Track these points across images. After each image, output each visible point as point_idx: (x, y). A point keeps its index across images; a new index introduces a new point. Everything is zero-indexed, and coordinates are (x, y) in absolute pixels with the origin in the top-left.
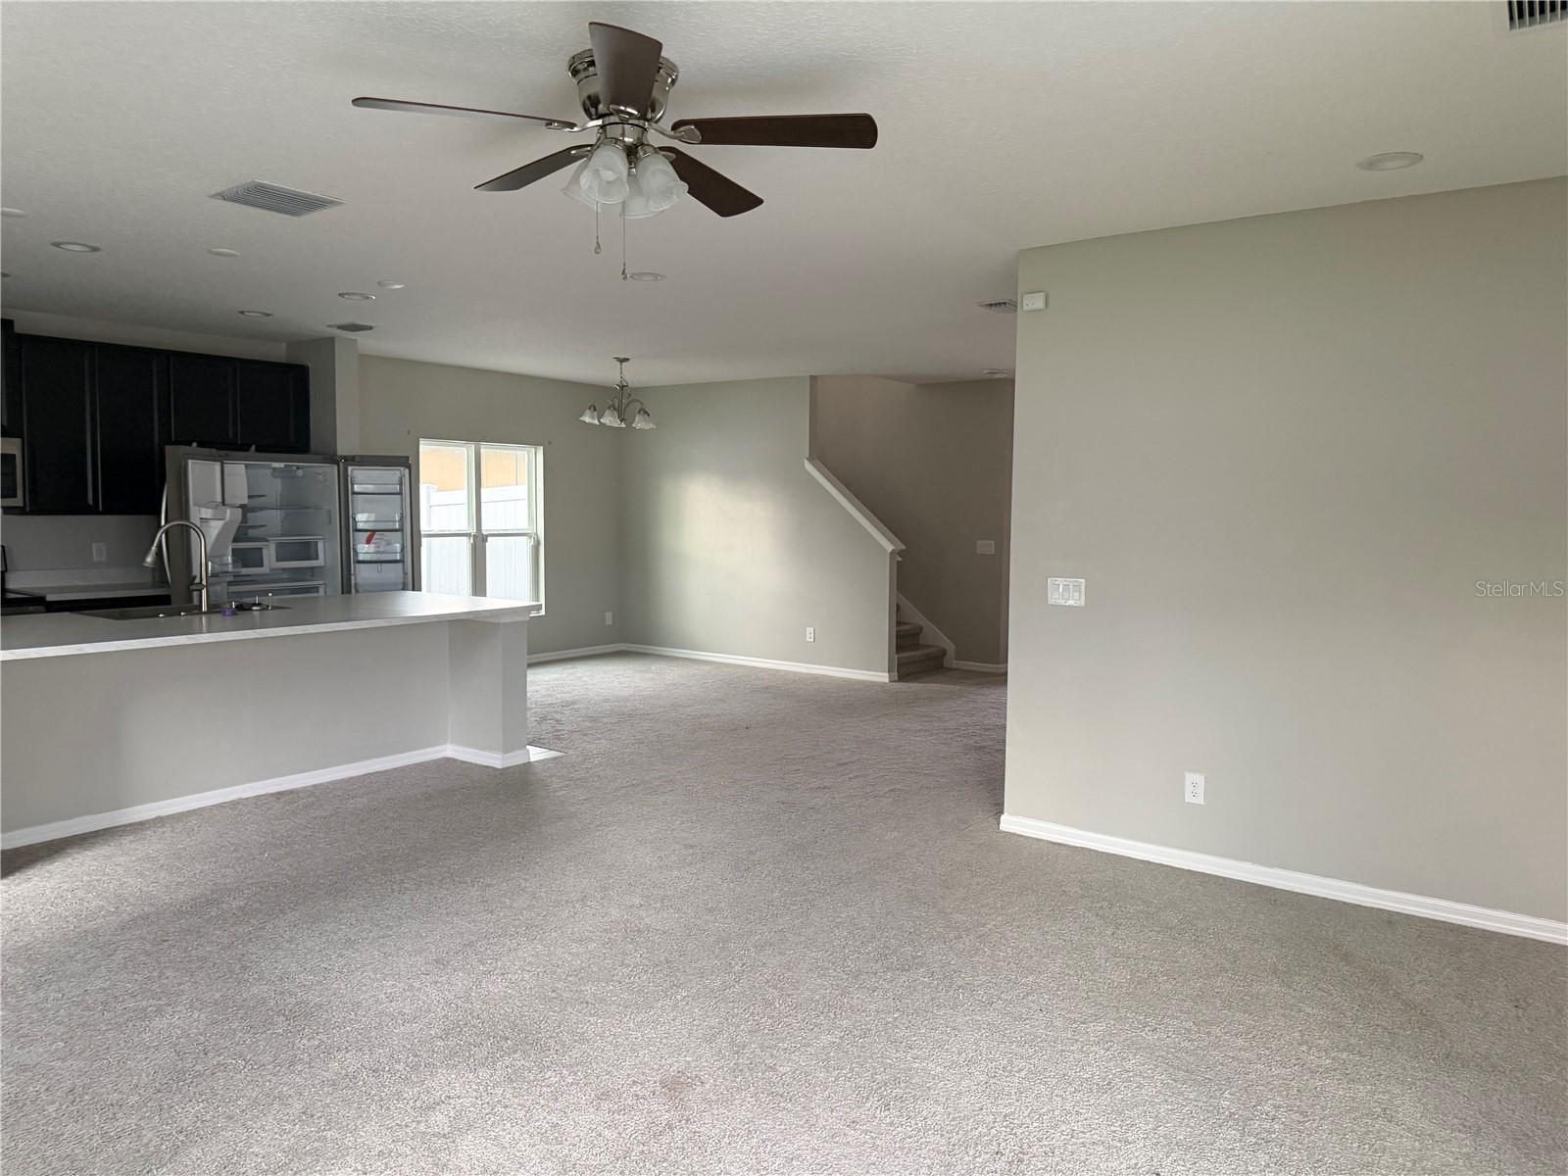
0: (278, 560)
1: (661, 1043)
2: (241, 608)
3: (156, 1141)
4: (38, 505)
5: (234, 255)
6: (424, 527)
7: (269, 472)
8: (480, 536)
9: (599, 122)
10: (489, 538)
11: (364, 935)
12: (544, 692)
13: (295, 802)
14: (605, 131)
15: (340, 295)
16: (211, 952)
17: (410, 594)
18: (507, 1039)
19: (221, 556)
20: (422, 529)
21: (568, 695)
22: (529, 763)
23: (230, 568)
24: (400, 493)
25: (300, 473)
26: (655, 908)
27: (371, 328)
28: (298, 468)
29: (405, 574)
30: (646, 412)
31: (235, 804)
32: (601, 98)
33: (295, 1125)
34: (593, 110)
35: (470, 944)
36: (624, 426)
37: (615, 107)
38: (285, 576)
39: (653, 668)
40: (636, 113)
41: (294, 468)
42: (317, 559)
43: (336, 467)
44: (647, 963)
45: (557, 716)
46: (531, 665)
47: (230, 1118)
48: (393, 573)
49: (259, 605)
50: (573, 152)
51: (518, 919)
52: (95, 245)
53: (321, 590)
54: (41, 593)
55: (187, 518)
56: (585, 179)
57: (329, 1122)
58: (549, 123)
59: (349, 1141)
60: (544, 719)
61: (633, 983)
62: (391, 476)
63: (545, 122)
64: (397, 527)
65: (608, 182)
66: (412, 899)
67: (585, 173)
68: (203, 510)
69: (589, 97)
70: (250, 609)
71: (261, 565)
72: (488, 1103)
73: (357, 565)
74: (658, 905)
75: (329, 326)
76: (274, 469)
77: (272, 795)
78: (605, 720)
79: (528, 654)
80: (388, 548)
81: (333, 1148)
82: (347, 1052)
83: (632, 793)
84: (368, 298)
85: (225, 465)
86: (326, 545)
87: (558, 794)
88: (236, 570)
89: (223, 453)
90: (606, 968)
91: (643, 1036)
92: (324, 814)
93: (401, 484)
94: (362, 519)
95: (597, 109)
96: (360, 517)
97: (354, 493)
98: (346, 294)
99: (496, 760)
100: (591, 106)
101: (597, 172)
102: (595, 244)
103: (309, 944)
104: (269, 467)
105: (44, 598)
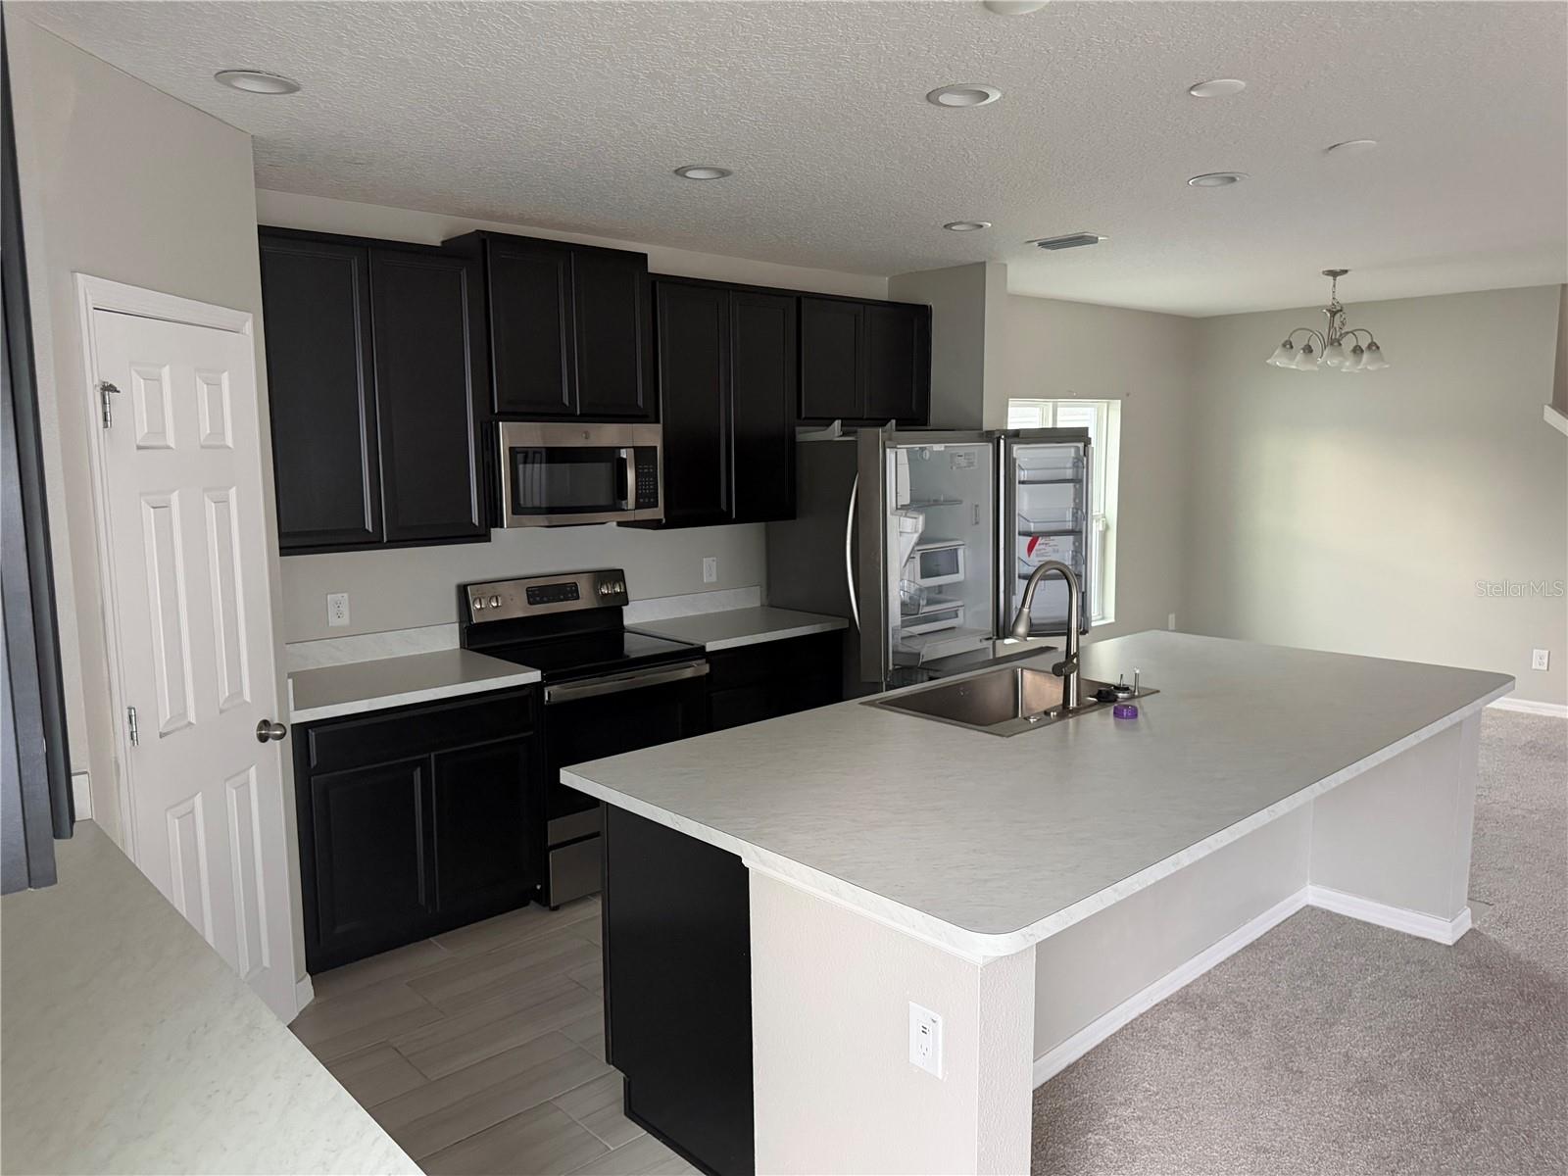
0: (922, 577)
24: (1075, 480)
42: (958, 572)
53: (961, 613)
64: (1069, 527)
85: (898, 453)
93: (1077, 467)
97: (1016, 481)
105: (704, 647)
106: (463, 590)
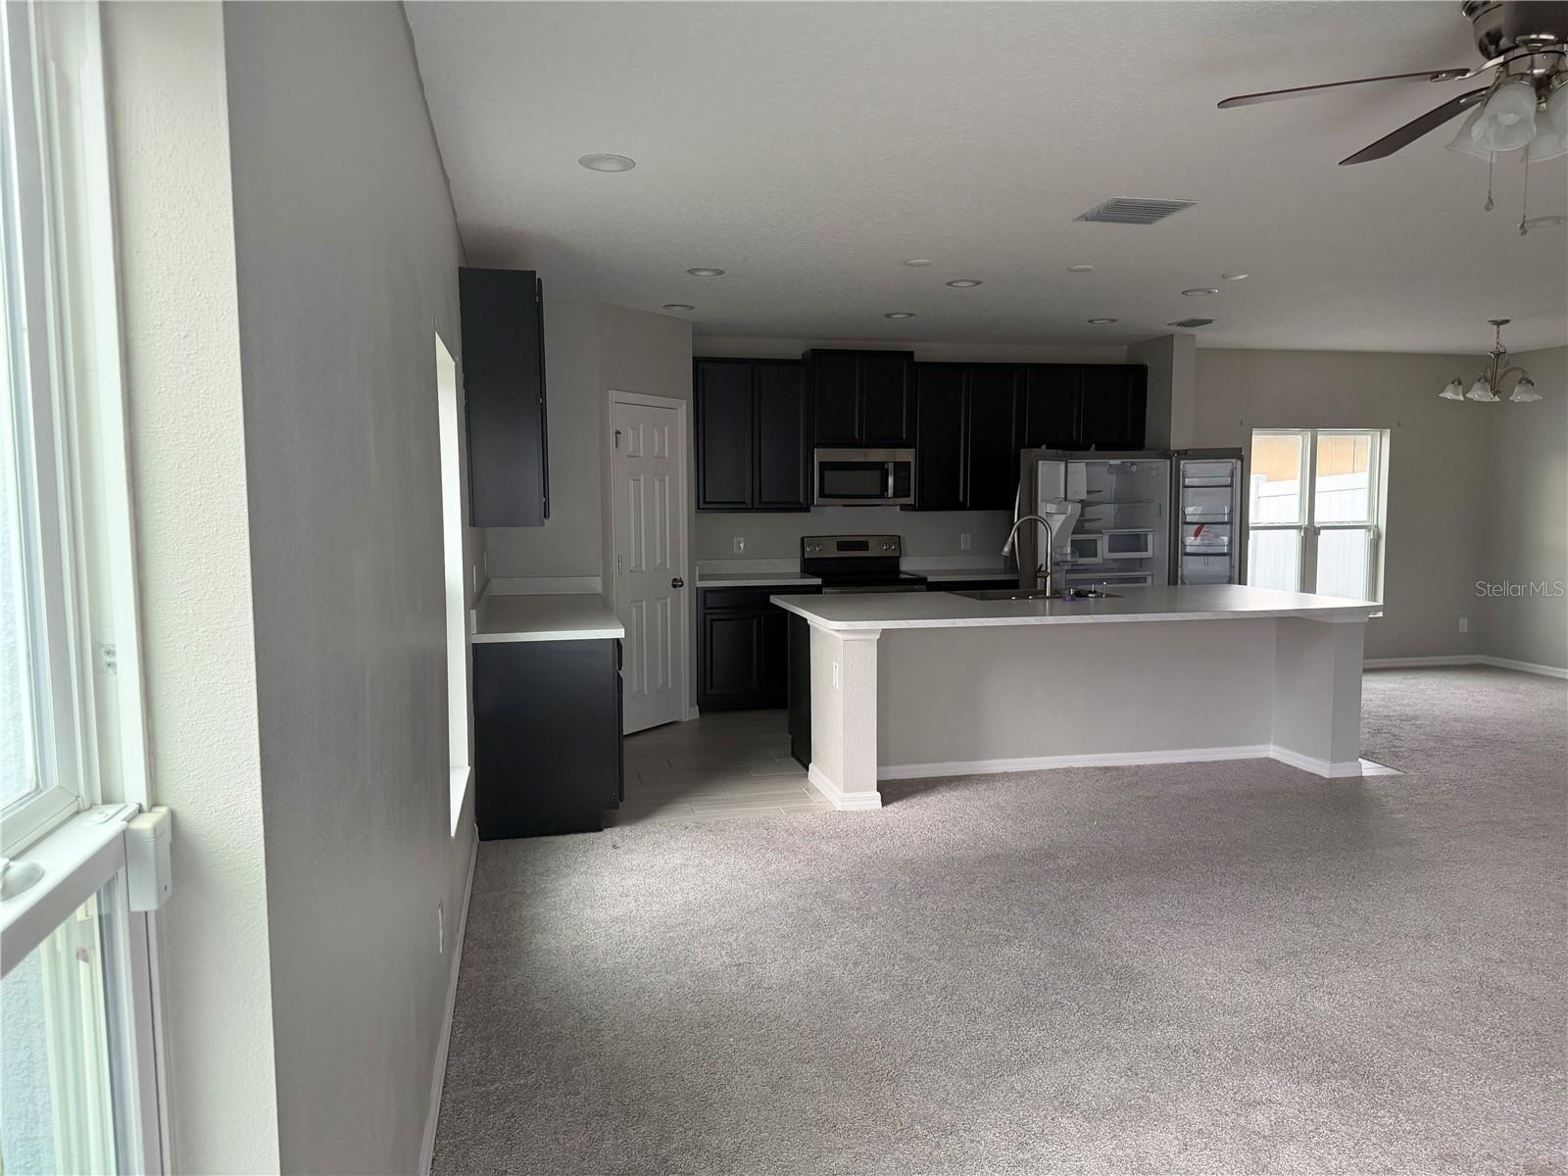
0: (1110, 551)
1: (1526, 1122)
2: (1079, 594)
3: (1007, 1052)
4: (924, 504)
5: (1089, 270)
6: (1252, 520)
7: (1105, 469)
8: (1313, 529)
9: (1501, 59)
10: (1322, 532)
11: (1186, 918)
12: (1378, 702)
13: (1119, 779)
14: (1507, 69)
15: (1183, 293)
16: (1049, 901)
17: (1236, 587)
18: (1334, 1062)
19: (1061, 547)
20: (1250, 521)
21: (1408, 708)
22: (1362, 777)
23: (1069, 558)
24: (1231, 486)
25: (1134, 468)
26: (1521, 969)
27: (1211, 321)
28: (1132, 464)
29: (1232, 566)
30: (1529, 382)
31: (1067, 771)
32: (1503, 32)
33: (1121, 1077)
34: (1492, 48)
35: (1295, 953)
36: (1498, 400)
37: (1525, 37)
38: (1115, 566)
39: (1522, 687)
40: (1552, 37)
41: (1129, 464)
42: (1146, 550)
43: (1168, 462)
44: (1508, 1026)
45: (1396, 731)
46: (1368, 671)
47: (1066, 1052)
48: (1220, 566)
49: (1095, 592)
50: (1462, 101)
51: (1348, 941)
52: (976, 279)
53: (1149, 580)
54: (923, 575)
55: (1036, 513)
56: (1477, 131)
57: (1152, 1085)
58: (1435, 75)
59: (1170, 1108)
60: (1379, 731)
61: (1490, 1045)
62: (1220, 470)
63: (1430, 76)
64: (1226, 520)
65: (1509, 127)
66: (1233, 894)
67: (1478, 123)
68: (1049, 505)
69: (1488, 34)
70: (1086, 596)
71: (1095, 555)
72: (1312, 1120)
73: (1184, 557)
74: (1525, 966)
75: (1170, 324)
76: (1111, 465)
77: (1100, 768)
78: (1455, 742)
79: (1365, 658)
80: (1215, 541)
81: (1156, 1111)
82: (1169, 1025)
83: (1491, 831)
84: (1210, 292)
85: (1069, 464)
86: (1156, 538)
87: (1394, 816)
88: (1074, 560)
89: (1067, 453)
90: (1454, 1019)
91: (1501, 1108)
92: (1147, 795)
93: (1232, 476)
94: (1192, 511)
95: (1497, 45)
96: (1189, 510)
97: (1185, 487)
98: (1189, 291)
99: (1323, 768)
100: (1490, 45)
101: (1494, 118)
102: (1487, 200)
103: (1134, 914)
104: (1105, 464)
105: (926, 579)
106: (803, 539)
